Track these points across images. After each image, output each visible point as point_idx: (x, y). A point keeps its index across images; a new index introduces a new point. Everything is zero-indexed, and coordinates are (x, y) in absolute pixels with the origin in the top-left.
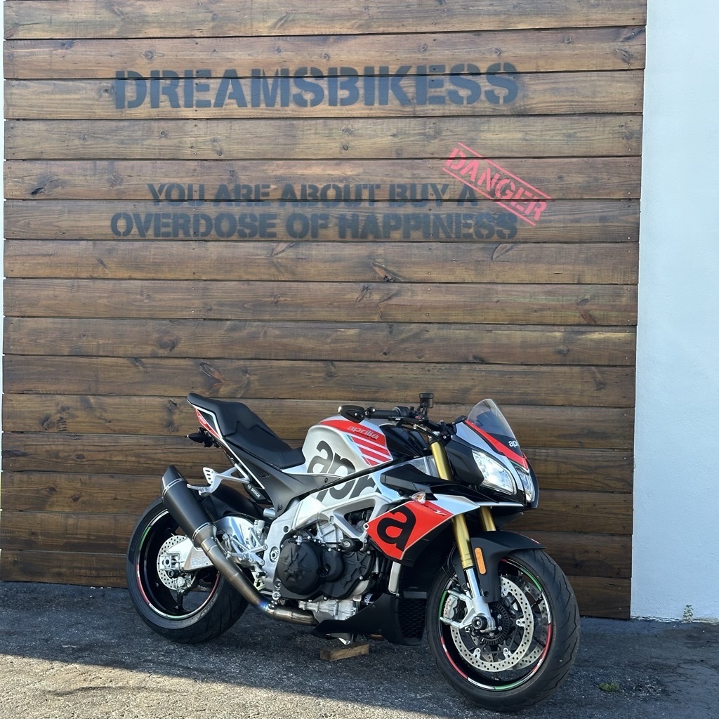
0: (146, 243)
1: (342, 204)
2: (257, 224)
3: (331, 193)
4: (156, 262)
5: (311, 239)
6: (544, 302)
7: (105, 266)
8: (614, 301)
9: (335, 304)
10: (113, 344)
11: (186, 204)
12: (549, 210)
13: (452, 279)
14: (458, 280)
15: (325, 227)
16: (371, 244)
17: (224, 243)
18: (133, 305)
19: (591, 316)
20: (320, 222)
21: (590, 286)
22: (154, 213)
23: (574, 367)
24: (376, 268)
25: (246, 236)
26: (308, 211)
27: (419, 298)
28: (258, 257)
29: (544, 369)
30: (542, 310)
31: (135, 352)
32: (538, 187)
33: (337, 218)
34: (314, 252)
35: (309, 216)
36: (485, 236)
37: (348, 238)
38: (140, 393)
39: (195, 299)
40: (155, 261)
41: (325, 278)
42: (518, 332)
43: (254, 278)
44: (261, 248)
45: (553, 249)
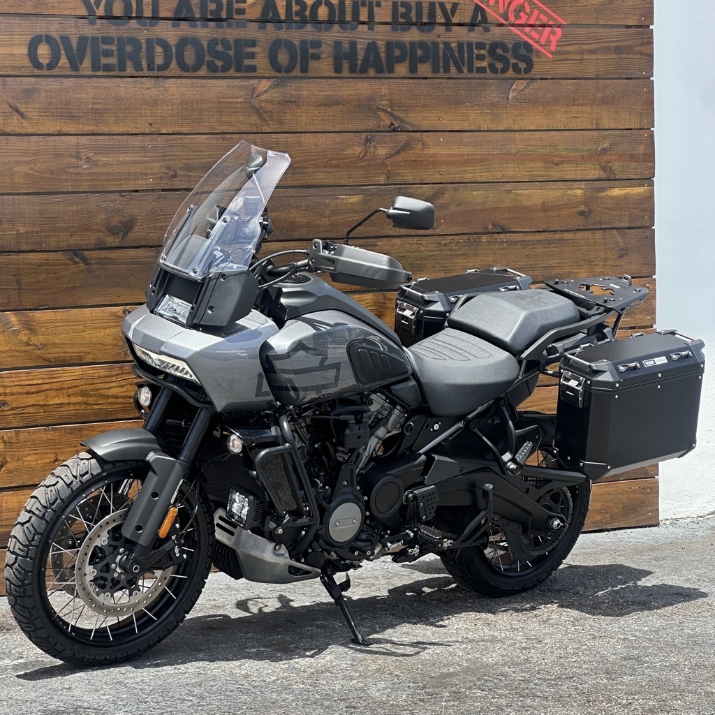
0: (80, 81)
1: (336, 27)
2: (231, 53)
3: (323, 12)
4: (97, 109)
5: (300, 75)
6: (564, 153)
7: (22, 116)
8: (633, 150)
9: (333, 162)
10: (41, 232)
11: (133, 23)
12: (565, 37)
13: (465, 126)
14: (473, 128)
15: (317, 57)
16: (372, 80)
17: (188, 81)
18: (67, 172)
19: (611, 168)
20: (311, 51)
21: (608, 132)
22: (89, 36)
23: (596, 232)
24: (380, 113)
25: (217, 71)
26: (295, 36)
27: (431, 151)
28: (234, 100)
29: (567, 236)
30: (562, 162)
31: (73, 242)
32: (553, 9)
33: (330, 45)
34: (305, 93)
35: (297, 43)
36: (499, 70)
37: (346, 73)
38: (84, 302)
39: (154, 161)
40: (96, 107)
41: (320, 128)
42: (539, 191)
43: (230, 129)
44: (238, 86)
45: (570, 87)
